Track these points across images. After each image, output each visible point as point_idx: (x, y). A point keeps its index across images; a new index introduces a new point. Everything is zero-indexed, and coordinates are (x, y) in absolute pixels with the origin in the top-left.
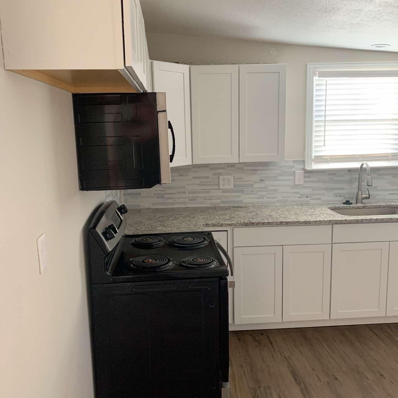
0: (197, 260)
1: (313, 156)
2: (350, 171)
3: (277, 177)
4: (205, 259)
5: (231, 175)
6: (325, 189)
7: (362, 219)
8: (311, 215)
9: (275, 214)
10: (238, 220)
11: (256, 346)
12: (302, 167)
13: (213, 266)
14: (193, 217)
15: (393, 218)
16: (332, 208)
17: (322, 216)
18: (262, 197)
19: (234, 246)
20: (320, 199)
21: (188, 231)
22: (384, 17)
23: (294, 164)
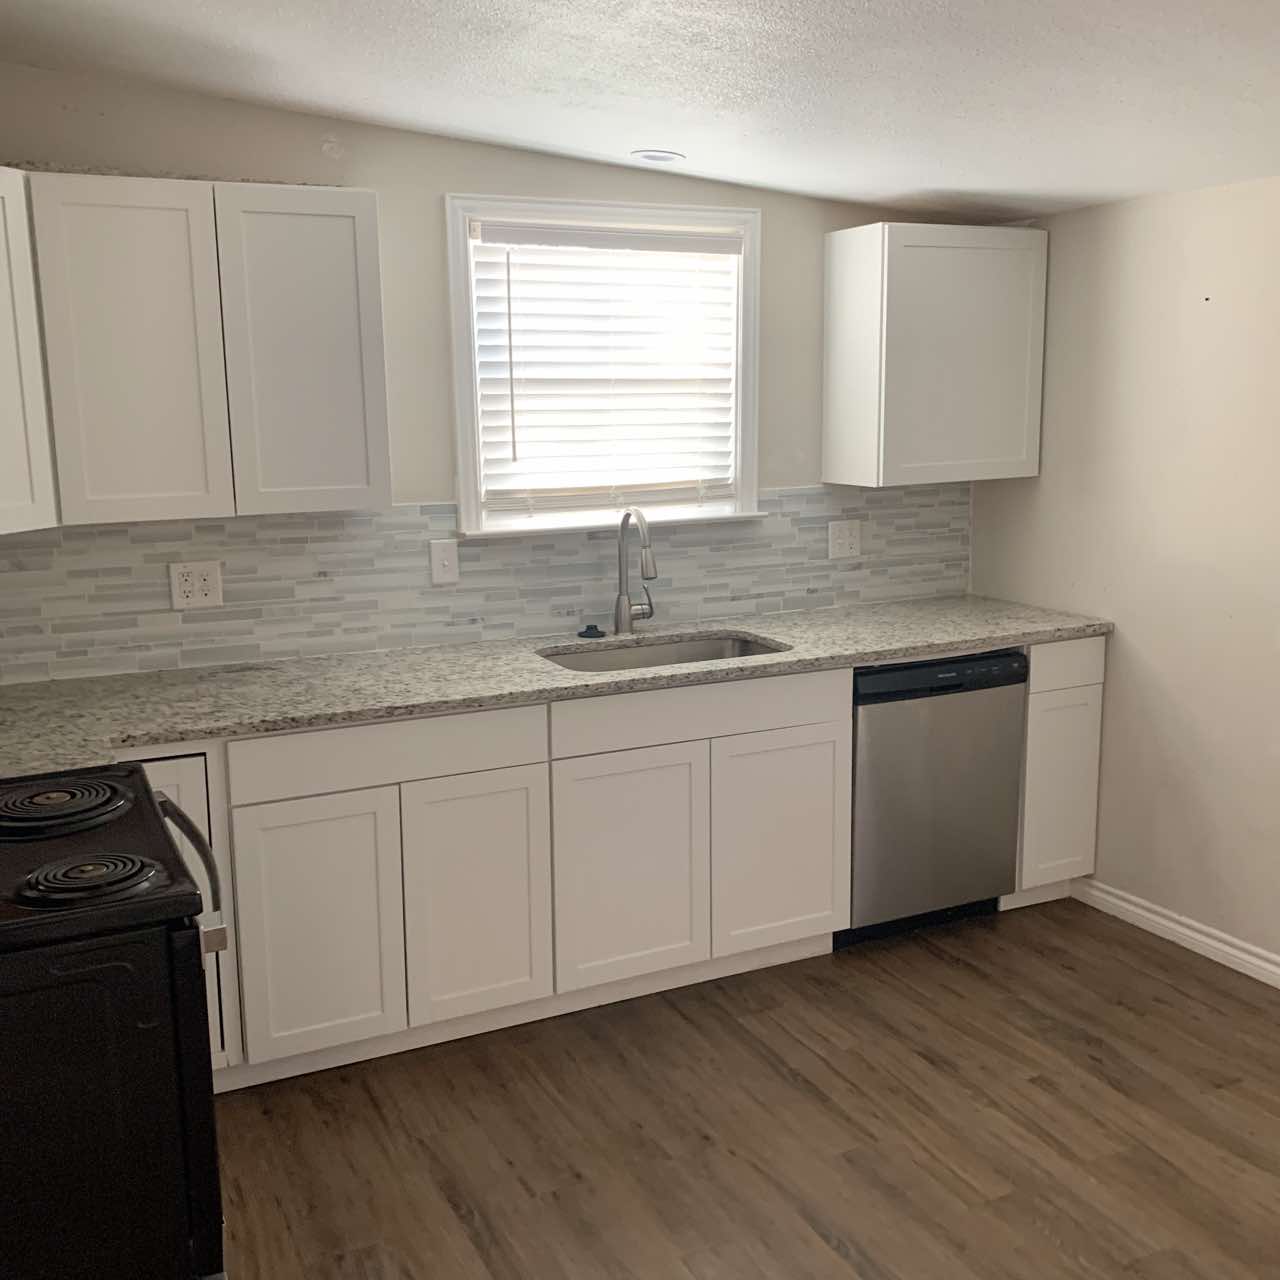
0: (83, 871)
1: (483, 492)
2: (593, 535)
3: (371, 562)
4: (112, 867)
5: (215, 559)
6: (523, 594)
7: (633, 680)
8: (483, 678)
9: (372, 682)
10: (241, 716)
11: (326, 1123)
12: (449, 525)
13: (146, 885)
14: (72, 716)
15: (716, 671)
16: (549, 652)
17: (518, 680)
18: (326, 630)
19: (234, 802)
20: (511, 625)
21: (51, 768)
22: (660, 68)
23: (425, 519)
